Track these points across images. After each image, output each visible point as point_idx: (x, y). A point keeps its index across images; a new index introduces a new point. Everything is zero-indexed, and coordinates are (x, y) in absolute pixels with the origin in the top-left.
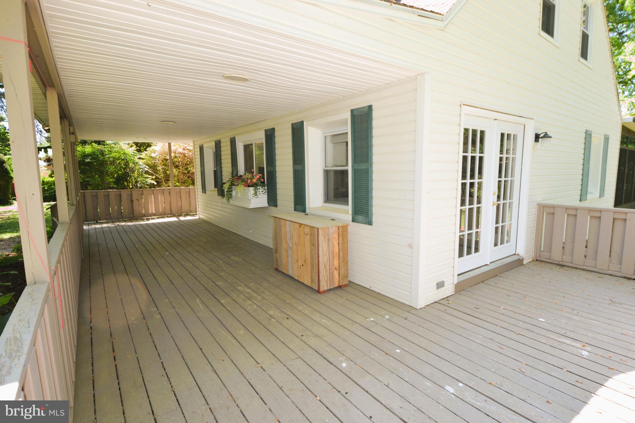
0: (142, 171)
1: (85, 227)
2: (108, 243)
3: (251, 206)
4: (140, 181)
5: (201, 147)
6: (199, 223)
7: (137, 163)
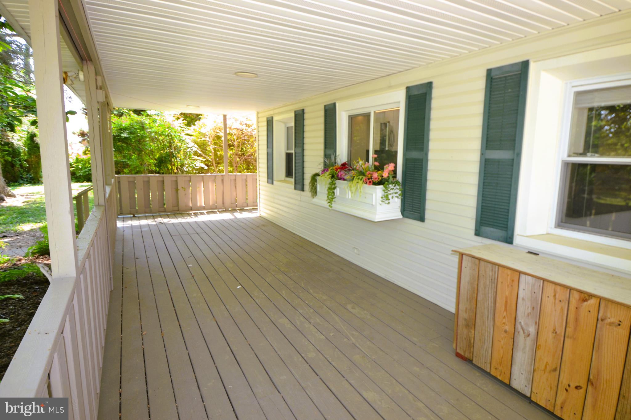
0: (190, 152)
1: (119, 224)
2: (149, 257)
3: (378, 218)
4: (186, 164)
5: (270, 120)
6: (264, 225)
7: (183, 141)
